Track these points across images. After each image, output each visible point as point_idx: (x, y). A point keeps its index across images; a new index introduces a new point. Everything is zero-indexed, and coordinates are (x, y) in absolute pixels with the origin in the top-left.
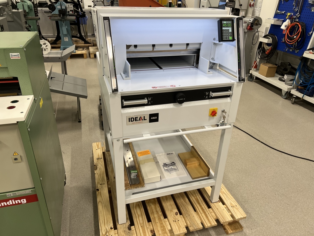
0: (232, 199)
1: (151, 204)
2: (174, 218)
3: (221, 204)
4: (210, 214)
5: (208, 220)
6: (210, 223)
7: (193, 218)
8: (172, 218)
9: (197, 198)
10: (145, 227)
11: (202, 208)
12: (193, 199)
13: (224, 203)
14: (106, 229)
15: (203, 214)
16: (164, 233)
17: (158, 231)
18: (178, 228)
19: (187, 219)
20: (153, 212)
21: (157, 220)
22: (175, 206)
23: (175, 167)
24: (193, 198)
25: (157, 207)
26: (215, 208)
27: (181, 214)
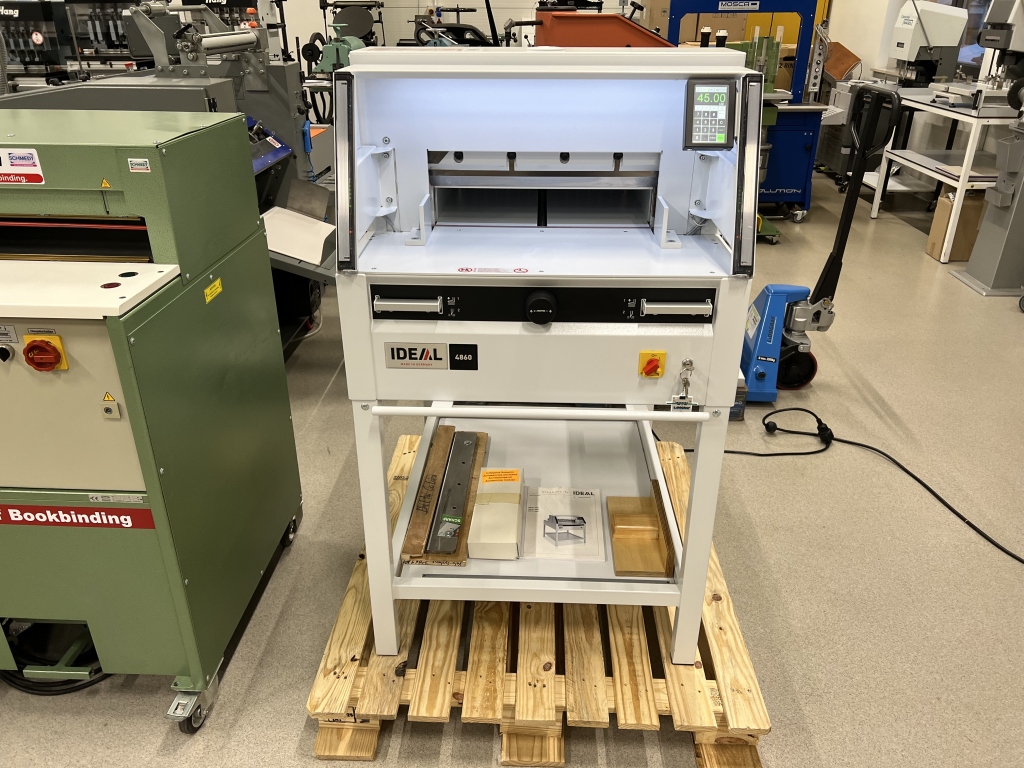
0: (746, 667)
1: (486, 625)
2: (536, 676)
3: (700, 673)
4: (650, 693)
5: (637, 708)
6: (638, 717)
7: (591, 690)
8: (529, 675)
9: (631, 639)
10: (443, 679)
11: (634, 671)
12: (617, 639)
13: (710, 674)
14: (340, 658)
15: (628, 690)
16: (487, 708)
17: (474, 698)
18: (535, 706)
19: (571, 689)
20: (481, 647)
21: (483, 671)
22: (552, 646)
23: (579, 532)
24: (619, 637)
25: (499, 636)
26: (676, 682)
27: (561, 669)
